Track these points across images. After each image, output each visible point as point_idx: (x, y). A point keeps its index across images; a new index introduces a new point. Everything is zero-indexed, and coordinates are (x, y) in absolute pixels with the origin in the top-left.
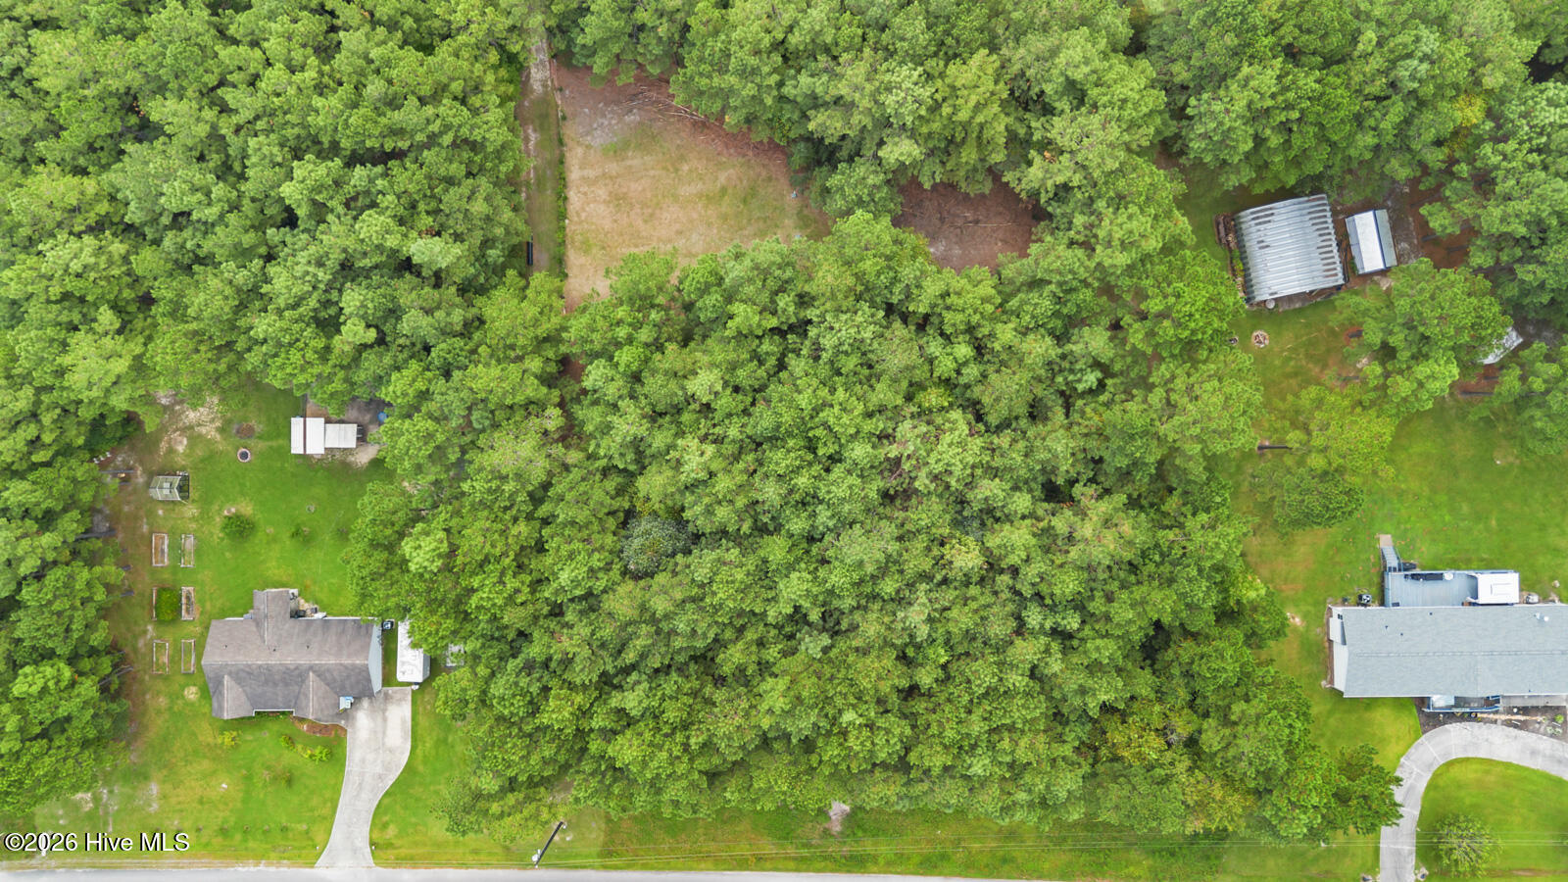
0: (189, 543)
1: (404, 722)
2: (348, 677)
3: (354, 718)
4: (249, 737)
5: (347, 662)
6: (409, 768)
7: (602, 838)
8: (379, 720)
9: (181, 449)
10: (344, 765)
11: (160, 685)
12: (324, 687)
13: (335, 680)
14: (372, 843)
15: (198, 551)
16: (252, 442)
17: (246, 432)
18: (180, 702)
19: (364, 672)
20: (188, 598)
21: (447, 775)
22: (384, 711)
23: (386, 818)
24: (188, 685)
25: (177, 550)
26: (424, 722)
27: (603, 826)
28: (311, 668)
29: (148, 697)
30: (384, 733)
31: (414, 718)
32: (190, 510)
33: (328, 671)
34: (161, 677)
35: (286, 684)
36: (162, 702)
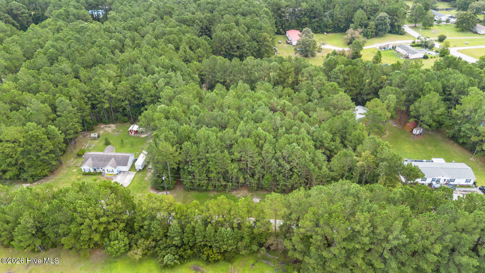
0: (93, 146)
1: (130, 178)
2: (123, 160)
3: (117, 177)
4: (85, 179)
5: (124, 155)
9: (101, 132)
11: (67, 169)
12: (115, 162)
13: (118, 160)
16: (118, 133)
17: (118, 131)
18: (70, 172)
24: (75, 169)
25: (90, 146)
26: (136, 179)
28: (114, 157)
29: (62, 171)
30: (124, 180)
31: (134, 178)
32: (97, 141)
33: (118, 158)
34: (69, 167)
35: (105, 161)
36: (65, 172)
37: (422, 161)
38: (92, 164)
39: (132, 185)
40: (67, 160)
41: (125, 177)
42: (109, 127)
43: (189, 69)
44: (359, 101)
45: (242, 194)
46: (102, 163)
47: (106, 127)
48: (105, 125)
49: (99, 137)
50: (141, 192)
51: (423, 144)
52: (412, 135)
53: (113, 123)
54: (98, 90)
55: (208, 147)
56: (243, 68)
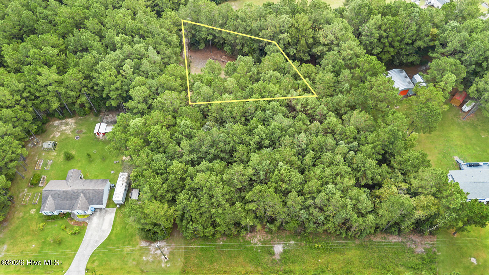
0: (50, 162)
1: (111, 220)
2: (95, 196)
3: (92, 219)
4: (49, 227)
5: (96, 188)
6: (109, 238)
7: (182, 266)
8: (102, 220)
9: (57, 136)
10: (83, 237)
11: (23, 209)
12: (85, 200)
13: (90, 197)
14: (87, 269)
15: (52, 165)
16: (81, 135)
17: (80, 132)
18: (28, 215)
19: (101, 193)
20: (43, 179)
21: (123, 240)
22: (104, 216)
23: (94, 258)
24: (32, 208)
25: (45, 164)
26: (118, 220)
27: (183, 260)
28: (83, 192)
29: (16, 213)
30: (102, 224)
31: (115, 219)
32: (54, 153)
33: (88, 193)
34: (25, 206)
35: (71, 199)
36: (21, 214)
37: (477, 165)
38: (54, 205)
39: (114, 232)
40: (19, 193)
41: (104, 219)
42: (67, 124)
43: (163, 30)
44: (395, 63)
45: (259, 238)
46: (68, 202)
47: (61, 124)
48: (60, 121)
49: (55, 145)
50: (129, 244)
51: (474, 127)
52: (460, 112)
53: (70, 117)
54: (36, 86)
55: (213, 200)
56: (240, 25)
